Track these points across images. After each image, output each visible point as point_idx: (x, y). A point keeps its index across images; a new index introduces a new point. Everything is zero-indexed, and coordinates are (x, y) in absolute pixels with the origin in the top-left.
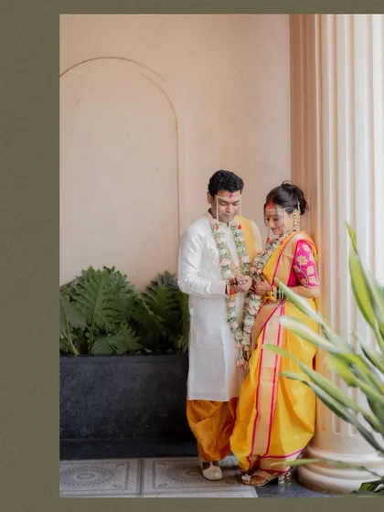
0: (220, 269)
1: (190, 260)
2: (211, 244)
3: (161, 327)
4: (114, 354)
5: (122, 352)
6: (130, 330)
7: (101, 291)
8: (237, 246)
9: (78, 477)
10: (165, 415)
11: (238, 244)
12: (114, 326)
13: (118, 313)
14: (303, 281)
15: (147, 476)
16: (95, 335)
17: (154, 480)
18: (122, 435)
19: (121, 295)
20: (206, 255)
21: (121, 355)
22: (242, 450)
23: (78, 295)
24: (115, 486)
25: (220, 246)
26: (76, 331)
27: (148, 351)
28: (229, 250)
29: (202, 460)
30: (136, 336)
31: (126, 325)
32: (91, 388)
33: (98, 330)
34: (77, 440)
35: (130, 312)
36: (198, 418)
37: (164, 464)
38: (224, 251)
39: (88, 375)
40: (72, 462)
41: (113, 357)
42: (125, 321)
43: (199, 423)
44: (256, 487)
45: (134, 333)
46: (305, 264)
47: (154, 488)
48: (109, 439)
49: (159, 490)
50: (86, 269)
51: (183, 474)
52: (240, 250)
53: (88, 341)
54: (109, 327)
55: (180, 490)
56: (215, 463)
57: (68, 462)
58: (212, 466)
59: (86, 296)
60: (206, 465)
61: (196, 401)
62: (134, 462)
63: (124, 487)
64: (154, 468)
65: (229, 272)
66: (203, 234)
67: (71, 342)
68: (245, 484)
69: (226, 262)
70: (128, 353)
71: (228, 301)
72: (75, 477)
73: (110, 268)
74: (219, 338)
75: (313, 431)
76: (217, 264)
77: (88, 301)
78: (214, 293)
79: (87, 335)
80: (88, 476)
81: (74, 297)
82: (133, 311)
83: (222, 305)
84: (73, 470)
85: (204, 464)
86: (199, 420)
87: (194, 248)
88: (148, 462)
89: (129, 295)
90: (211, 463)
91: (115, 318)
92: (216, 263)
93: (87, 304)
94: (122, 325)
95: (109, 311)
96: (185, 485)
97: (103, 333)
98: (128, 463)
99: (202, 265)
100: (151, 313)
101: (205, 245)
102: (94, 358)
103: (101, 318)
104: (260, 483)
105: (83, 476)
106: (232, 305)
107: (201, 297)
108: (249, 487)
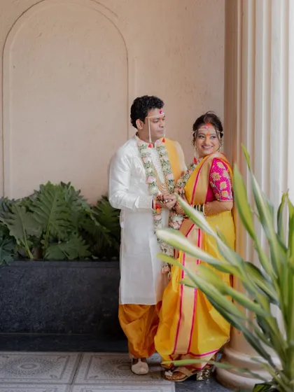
0: (147, 186)
1: (119, 178)
2: (139, 164)
3: (107, 236)
4: (66, 259)
5: (73, 258)
6: (81, 238)
7: (55, 204)
8: (162, 165)
9: (22, 367)
10: (108, 315)
11: (163, 163)
12: (66, 235)
13: (69, 223)
14: (217, 195)
15: (83, 369)
16: (49, 242)
17: (87, 373)
18: (71, 332)
19: (72, 208)
20: (134, 174)
21: (71, 261)
22: (166, 349)
23: (35, 206)
24: (51, 376)
25: (146, 165)
26: (32, 238)
27: (95, 258)
28: (155, 169)
29: (132, 357)
30: (86, 244)
31: (77, 235)
32: (44, 289)
33: (51, 238)
34: (30, 334)
35: (82, 223)
36: (129, 320)
37: (100, 359)
38: (150, 170)
39: (41, 277)
40: (21, 353)
41: (64, 263)
42: (76, 230)
43: (130, 324)
44: (176, 382)
45: (84, 241)
46: (218, 179)
47: (85, 379)
48: (58, 334)
49: (90, 382)
50: (45, 184)
51: (115, 368)
52: (165, 168)
53: (43, 248)
54: (61, 236)
55: (109, 382)
56: (143, 360)
57: (17, 353)
58: (140, 362)
59: (42, 208)
60: (135, 361)
61: (126, 305)
62: (74, 356)
63: (59, 377)
64: (90, 362)
65: (155, 189)
66: (131, 155)
67: (27, 248)
68: (167, 379)
69: (152, 180)
70: (78, 259)
71: (154, 214)
72: (19, 367)
73: (67, 183)
74: (147, 248)
75: (229, 334)
76: (144, 182)
77: (43, 212)
78: (142, 207)
79: (42, 242)
80: (31, 366)
81: (31, 208)
82: (85, 222)
83: (150, 218)
84: (19, 360)
85: (134, 359)
86: (130, 322)
87: (123, 168)
88: (87, 355)
89: (80, 208)
90: (140, 360)
91: (67, 227)
92: (142, 181)
93: (42, 215)
94: (73, 233)
95: (62, 222)
96: (114, 378)
97: (56, 240)
98: (69, 356)
99: (131, 183)
100: (97, 224)
101: (133, 165)
102: (47, 262)
103: (55, 228)
104: (180, 379)
105: (27, 367)
106: (158, 218)
107: (130, 211)
108: (170, 382)
